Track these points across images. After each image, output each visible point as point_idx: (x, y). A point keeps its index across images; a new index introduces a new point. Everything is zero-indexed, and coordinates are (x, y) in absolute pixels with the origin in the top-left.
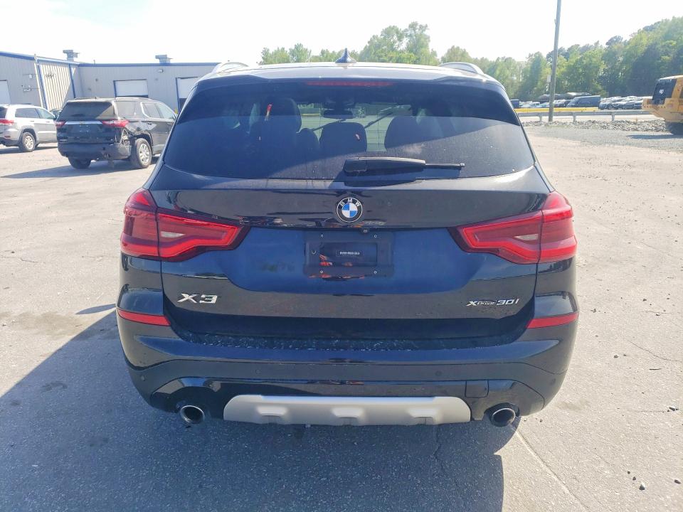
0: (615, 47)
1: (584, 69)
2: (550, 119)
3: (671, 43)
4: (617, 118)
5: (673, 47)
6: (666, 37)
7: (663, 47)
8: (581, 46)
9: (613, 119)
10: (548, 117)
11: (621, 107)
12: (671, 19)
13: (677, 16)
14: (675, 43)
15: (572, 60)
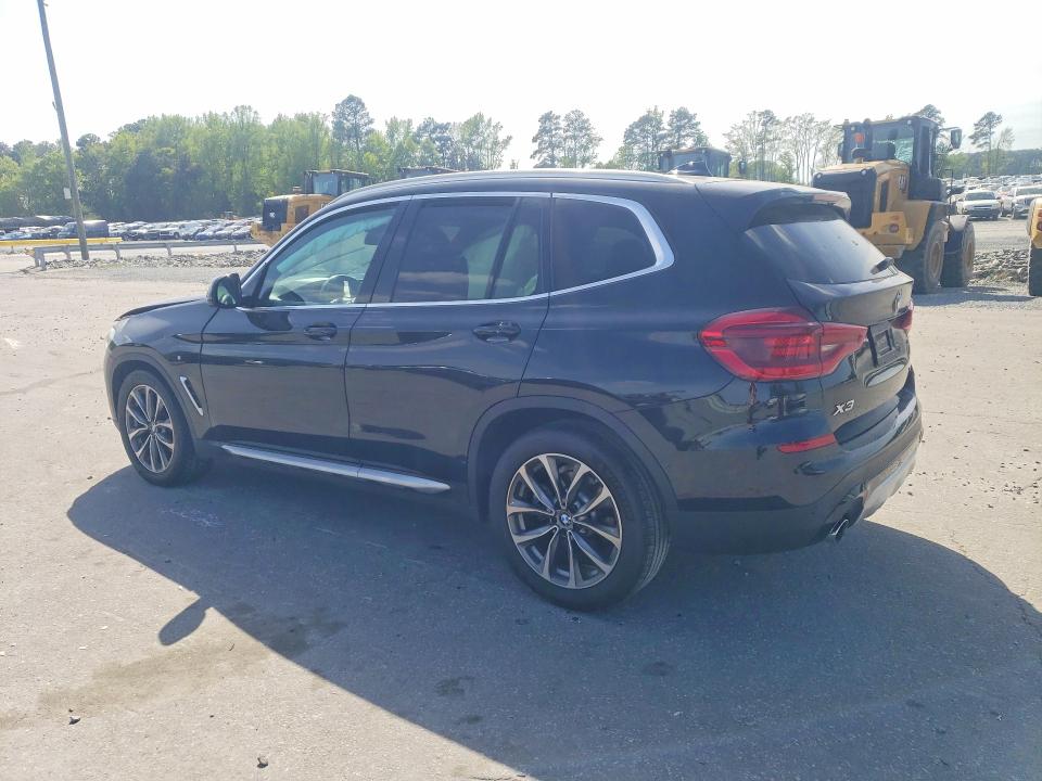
0: (93, 151)
1: (51, 180)
2: (85, 256)
3: (169, 151)
4: (176, 251)
5: (174, 156)
6: (160, 143)
7: (160, 155)
8: (36, 143)
9: (170, 253)
10: (80, 253)
11: (141, 236)
12: (160, 117)
13: (167, 115)
14: (173, 151)
15: (27, 164)
